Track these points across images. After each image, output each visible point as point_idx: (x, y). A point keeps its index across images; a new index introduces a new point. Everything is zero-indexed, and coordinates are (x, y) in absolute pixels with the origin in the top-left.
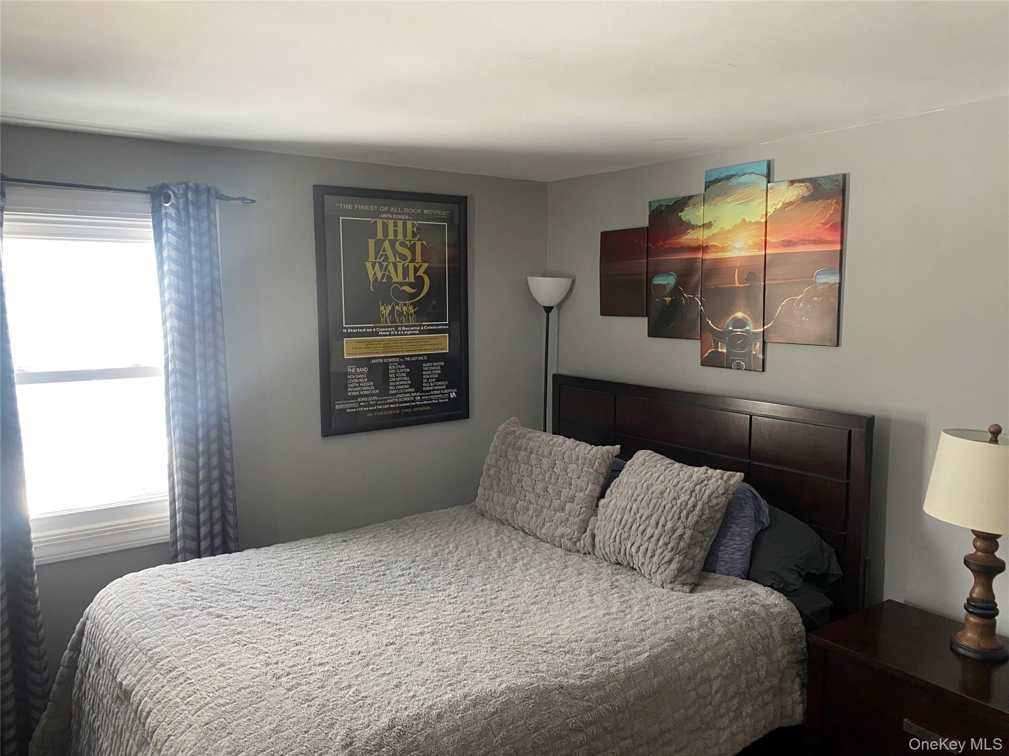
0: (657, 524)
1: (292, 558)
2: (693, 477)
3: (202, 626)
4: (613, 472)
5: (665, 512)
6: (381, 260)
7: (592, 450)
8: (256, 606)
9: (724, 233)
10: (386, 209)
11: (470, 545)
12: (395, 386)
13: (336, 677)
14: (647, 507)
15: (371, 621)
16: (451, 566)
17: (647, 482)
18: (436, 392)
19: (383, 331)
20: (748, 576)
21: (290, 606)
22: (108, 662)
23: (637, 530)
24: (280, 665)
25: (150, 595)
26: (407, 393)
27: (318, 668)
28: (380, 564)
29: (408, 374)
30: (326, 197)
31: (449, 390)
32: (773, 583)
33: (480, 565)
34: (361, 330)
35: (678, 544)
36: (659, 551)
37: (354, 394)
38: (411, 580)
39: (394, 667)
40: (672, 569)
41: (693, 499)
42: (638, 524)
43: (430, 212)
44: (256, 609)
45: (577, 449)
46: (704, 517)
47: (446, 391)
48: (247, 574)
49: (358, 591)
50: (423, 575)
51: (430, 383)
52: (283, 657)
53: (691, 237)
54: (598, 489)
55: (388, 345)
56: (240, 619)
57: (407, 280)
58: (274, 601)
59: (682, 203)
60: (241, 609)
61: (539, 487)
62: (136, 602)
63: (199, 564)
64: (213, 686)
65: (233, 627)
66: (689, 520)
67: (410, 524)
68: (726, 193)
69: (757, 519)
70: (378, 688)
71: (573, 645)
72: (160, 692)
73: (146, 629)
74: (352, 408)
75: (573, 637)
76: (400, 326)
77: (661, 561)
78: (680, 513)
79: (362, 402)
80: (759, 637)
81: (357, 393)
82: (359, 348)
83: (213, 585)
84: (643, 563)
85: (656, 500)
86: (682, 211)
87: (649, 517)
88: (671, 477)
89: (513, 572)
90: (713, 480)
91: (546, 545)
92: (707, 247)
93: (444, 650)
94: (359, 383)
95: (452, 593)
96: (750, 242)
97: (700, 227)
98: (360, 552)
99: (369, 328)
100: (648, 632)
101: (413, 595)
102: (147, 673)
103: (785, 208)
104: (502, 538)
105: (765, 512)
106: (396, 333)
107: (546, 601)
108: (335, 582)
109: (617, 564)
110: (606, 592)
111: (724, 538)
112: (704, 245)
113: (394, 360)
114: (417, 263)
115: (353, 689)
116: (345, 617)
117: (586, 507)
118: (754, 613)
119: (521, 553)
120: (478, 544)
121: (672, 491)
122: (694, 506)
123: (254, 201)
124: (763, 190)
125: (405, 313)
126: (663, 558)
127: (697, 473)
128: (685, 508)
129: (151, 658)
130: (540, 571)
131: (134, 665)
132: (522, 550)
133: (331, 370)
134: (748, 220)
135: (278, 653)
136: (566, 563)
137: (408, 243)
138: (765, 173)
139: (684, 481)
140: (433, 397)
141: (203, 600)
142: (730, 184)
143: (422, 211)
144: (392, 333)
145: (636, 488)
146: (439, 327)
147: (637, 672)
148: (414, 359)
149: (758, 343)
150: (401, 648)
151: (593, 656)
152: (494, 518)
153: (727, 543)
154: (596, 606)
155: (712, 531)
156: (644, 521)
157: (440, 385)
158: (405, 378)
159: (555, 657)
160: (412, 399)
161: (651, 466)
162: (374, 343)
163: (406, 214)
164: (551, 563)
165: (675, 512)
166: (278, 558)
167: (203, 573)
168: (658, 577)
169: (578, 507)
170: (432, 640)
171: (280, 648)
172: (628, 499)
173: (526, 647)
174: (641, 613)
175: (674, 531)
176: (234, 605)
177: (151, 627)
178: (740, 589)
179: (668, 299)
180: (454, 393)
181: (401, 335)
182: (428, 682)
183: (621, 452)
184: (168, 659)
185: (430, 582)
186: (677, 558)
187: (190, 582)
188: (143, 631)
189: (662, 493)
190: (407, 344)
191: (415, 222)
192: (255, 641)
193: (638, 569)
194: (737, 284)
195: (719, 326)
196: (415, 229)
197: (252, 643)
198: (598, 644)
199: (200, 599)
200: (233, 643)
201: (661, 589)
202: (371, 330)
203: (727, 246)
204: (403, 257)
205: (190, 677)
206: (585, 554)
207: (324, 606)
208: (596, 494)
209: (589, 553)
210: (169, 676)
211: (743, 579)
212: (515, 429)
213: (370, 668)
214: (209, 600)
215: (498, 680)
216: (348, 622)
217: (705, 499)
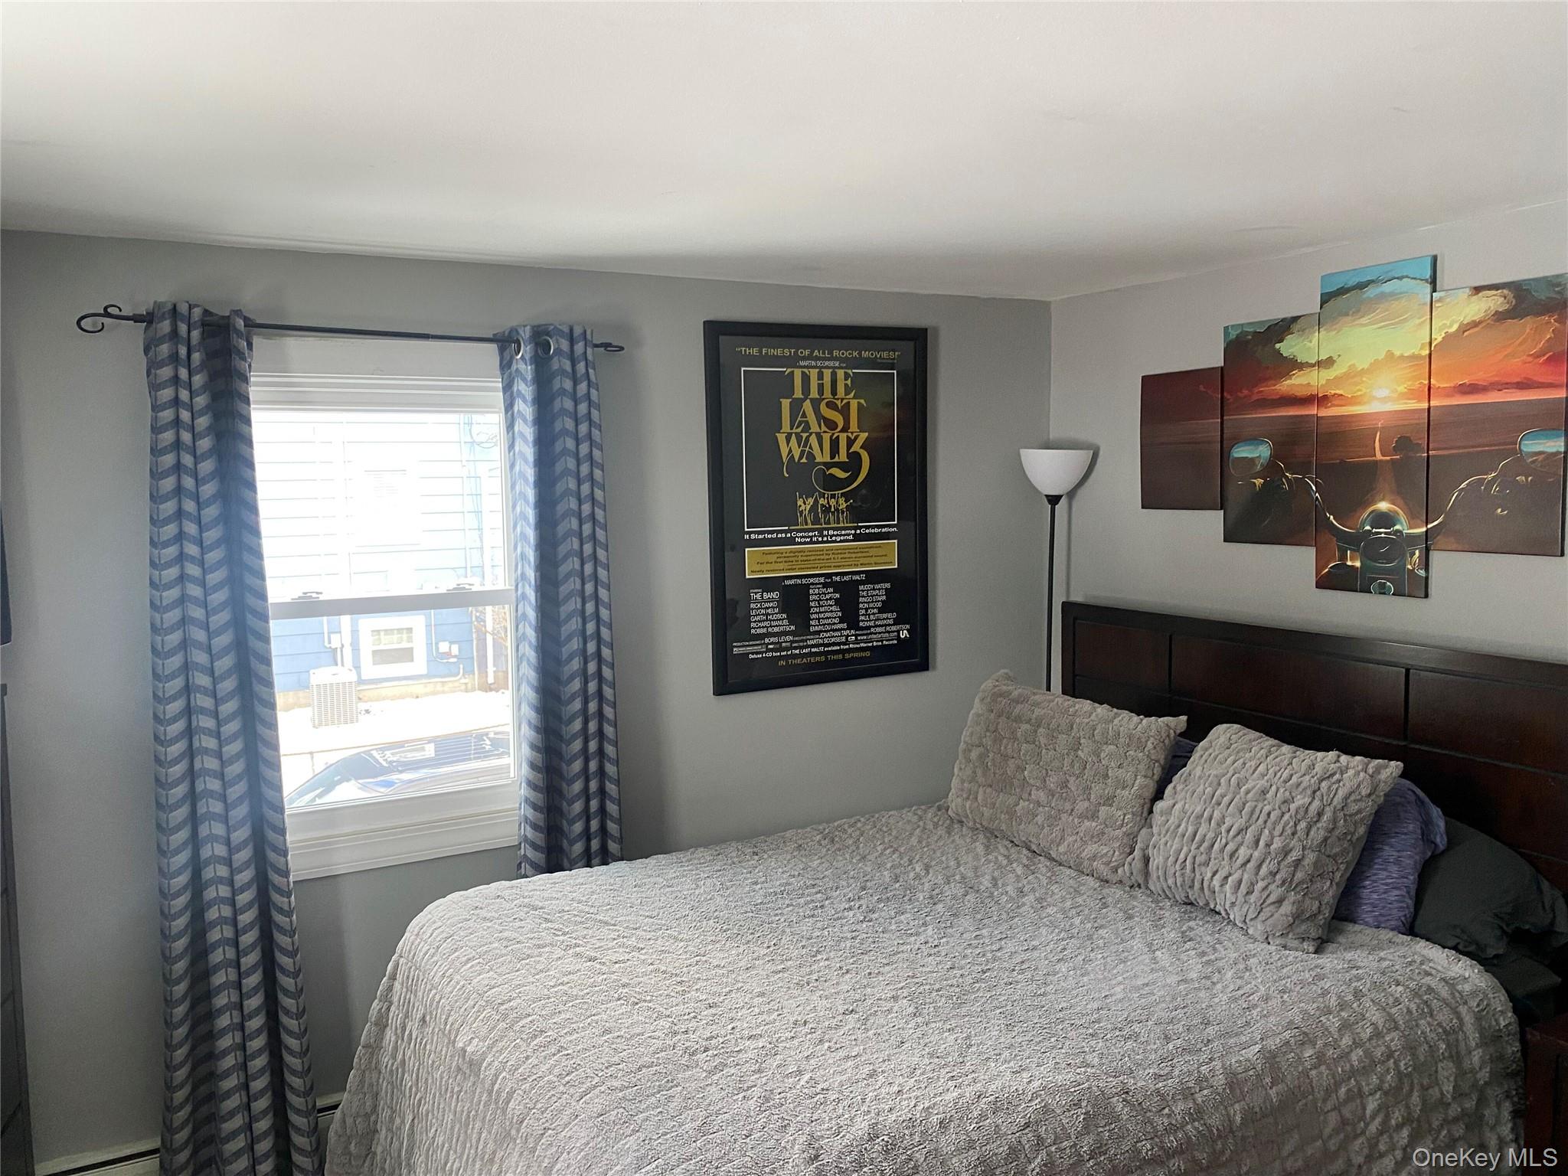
0: (1257, 842)
1: (683, 876)
2: (1316, 766)
3: (570, 973)
4: (1176, 760)
5: (1269, 824)
6: (799, 430)
7: (1140, 723)
8: (642, 946)
9: (1352, 375)
10: (807, 352)
11: (947, 867)
12: (819, 619)
13: (778, 1057)
14: (1238, 814)
15: (815, 977)
16: (922, 898)
17: (1236, 775)
18: (879, 630)
19: (801, 537)
20: (1411, 929)
21: (690, 948)
22: (440, 1018)
23: (1222, 850)
24: (692, 1036)
25: (489, 924)
26: (836, 630)
27: (748, 1043)
28: (814, 890)
29: (837, 602)
30: (721, 337)
31: (898, 627)
32: (1458, 944)
33: (968, 897)
34: (770, 536)
35: (1294, 876)
36: (1261, 885)
37: (759, 631)
38: (865, 917)
39: (862, 1047)
40: (1283, 913)
41: (1316, 803)
42: (1224, 841)
43: (872, 354)
44: (643, 951)
45: (1116, 721)
46: (1337, 832)
47: (894, 628)
48: (621, 898)
49: (788, 930)
50: (882, 910)
51: (869, 615)
52: (694, 1024)
53: (1297, 382)
54: (1152, 786)
55: (808, 558)
56: (622, 965)
57: (836, 459)
58: (668, 941)
59: (1282, 328)
60: (621, 950)
61: (1052, 782)
62: (472, 934)
63: (550, 881)
64: (600, 1061)
65: (614, 977)
66: (1310, 837)
67: (850, 831)
68: (1358, 311)
69: (1426, 837)
70: (844, 1078)
71: (1136, 1027)
72: (525, 1066)
73: (491, 973)
74: (757, 653)
75: (1133, 1014)
76: (826, 529)
77: (1264, 901)
78: (1296, 825)
79: (771, 644)
80: (1440, 1030)
81: (764, 631)
82: (767, 563)
83: (576, 913)
84: (1233, 904)
85: (1254, 803)
86: (1281, 341)
87: (1242, 830)
88: (1278, 768)
89: (1021, 911)
90: (1351, 772)
91: (1068, 871)
92: (1325, 397)
93: (933, 1025)
94: (767, 614)
95: (931, 940)
96: (1402, 389)
97: (1313, 365)
98: (780, 870)
99: (781, 532)
100: (1255, 1012)
101: (871, 940)
102: (502, 1037)
103: (1464, 332)
104: (996, 858)
105: (1438, 826)
106: (820, 539)
107: (1080, 958)
108: (751, 914)
109: (1185, 903)
110: (1175, 947)
111: (1370, 867)
112: (1320, 395)
113: (816, 580)
114: (852, 433)
115: (806, 1077)
116: (774, 968)
117: (1133, 814)
118: (1430, 990)
119: (1028, 883)
120: (959, 865)
121: (1282, 790)
122: (1320, 814)
123: (622, 349)
124: (1425, 304)
125: (833, 510)
126: (1268, 895)
127: (1322, 761)
128: (1304, 818)
129: (505, 1016)
130: (1064, 911)
131: (480, 1024)
132: (1030, 878)
133: (728, 596)
134: (1397, 353)
135: (686, 1017)
136: (1104, 901)
137: (838, 402)
138: (1428, 276)
139: (1300, 774)
140: (875, 636)
141: (564, 934)
142: (1365, 296)
143: (860, 354)
144: (815, 539)
145: (1219, 784)
146: (883, 530)
147: (1244, 1074)
148: (847, 578)
149: (1417, 552)
150: (867, 1019)
151: (1171, 1046)
152: (979, 826)
153: (1375, 874)
154: (1163, 969)
155: (1350, 855)
156: (1235, 837)
157: (884, 619)
158: (833, 608)
159: (1108, 1044)
160: (844, 639)
161: (1242, 749)
162: (788, 555)
163: (836, 359)
164: (1080, 900)
165: (1287, 824)
166: (664, 876)
167: (559, 895)
168: (1260, 927)
169: (1120, 813)
170: (911, 1010)
171: (687, 1011)
172: (1205, 803)
173: (1060, 1027)
174: (1239, 982)
175: (1286, 852)
176: (611, 945)
177: (498, 970)
178: (1402, 951)
179: (1259, 482)
180: (905, 632)
181: (827, 542)
182: (918, 1072)
183: (1188, 728)
184: (530, 1018)
185: (893, 921)
186: (1292, 897)
187: (541, 908)
188: (488, 975)
189: (1264, 792)
190: (836, 556)
191: (849, 371)
192: (649, 998)
193: (1223, 913)
194: (1379, 456)
195: (1348, 524)
196: (849, 382)
197: (645, 1001)
198: (1175, 1027)
199: (560, 933)
200: (619, 999)
201: (1265, 945)
202: (784, 535)
203: (1361, 395)
204: (831, 425)
205: (565, 1046)
206: (1131, 887)
207: (741, 950)
208: (1149, 793)
209: (1139, 886)
210: (535, 1042)
211: (1403, 934)
212: (1010, 688)
213: (826, 1047)
214: (573, 935)
215: (1025, 1075)
216: (780, 975)
217: (1338, 803)
